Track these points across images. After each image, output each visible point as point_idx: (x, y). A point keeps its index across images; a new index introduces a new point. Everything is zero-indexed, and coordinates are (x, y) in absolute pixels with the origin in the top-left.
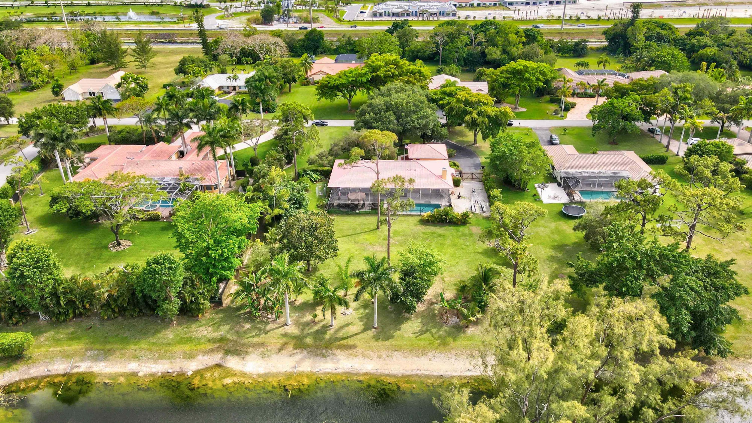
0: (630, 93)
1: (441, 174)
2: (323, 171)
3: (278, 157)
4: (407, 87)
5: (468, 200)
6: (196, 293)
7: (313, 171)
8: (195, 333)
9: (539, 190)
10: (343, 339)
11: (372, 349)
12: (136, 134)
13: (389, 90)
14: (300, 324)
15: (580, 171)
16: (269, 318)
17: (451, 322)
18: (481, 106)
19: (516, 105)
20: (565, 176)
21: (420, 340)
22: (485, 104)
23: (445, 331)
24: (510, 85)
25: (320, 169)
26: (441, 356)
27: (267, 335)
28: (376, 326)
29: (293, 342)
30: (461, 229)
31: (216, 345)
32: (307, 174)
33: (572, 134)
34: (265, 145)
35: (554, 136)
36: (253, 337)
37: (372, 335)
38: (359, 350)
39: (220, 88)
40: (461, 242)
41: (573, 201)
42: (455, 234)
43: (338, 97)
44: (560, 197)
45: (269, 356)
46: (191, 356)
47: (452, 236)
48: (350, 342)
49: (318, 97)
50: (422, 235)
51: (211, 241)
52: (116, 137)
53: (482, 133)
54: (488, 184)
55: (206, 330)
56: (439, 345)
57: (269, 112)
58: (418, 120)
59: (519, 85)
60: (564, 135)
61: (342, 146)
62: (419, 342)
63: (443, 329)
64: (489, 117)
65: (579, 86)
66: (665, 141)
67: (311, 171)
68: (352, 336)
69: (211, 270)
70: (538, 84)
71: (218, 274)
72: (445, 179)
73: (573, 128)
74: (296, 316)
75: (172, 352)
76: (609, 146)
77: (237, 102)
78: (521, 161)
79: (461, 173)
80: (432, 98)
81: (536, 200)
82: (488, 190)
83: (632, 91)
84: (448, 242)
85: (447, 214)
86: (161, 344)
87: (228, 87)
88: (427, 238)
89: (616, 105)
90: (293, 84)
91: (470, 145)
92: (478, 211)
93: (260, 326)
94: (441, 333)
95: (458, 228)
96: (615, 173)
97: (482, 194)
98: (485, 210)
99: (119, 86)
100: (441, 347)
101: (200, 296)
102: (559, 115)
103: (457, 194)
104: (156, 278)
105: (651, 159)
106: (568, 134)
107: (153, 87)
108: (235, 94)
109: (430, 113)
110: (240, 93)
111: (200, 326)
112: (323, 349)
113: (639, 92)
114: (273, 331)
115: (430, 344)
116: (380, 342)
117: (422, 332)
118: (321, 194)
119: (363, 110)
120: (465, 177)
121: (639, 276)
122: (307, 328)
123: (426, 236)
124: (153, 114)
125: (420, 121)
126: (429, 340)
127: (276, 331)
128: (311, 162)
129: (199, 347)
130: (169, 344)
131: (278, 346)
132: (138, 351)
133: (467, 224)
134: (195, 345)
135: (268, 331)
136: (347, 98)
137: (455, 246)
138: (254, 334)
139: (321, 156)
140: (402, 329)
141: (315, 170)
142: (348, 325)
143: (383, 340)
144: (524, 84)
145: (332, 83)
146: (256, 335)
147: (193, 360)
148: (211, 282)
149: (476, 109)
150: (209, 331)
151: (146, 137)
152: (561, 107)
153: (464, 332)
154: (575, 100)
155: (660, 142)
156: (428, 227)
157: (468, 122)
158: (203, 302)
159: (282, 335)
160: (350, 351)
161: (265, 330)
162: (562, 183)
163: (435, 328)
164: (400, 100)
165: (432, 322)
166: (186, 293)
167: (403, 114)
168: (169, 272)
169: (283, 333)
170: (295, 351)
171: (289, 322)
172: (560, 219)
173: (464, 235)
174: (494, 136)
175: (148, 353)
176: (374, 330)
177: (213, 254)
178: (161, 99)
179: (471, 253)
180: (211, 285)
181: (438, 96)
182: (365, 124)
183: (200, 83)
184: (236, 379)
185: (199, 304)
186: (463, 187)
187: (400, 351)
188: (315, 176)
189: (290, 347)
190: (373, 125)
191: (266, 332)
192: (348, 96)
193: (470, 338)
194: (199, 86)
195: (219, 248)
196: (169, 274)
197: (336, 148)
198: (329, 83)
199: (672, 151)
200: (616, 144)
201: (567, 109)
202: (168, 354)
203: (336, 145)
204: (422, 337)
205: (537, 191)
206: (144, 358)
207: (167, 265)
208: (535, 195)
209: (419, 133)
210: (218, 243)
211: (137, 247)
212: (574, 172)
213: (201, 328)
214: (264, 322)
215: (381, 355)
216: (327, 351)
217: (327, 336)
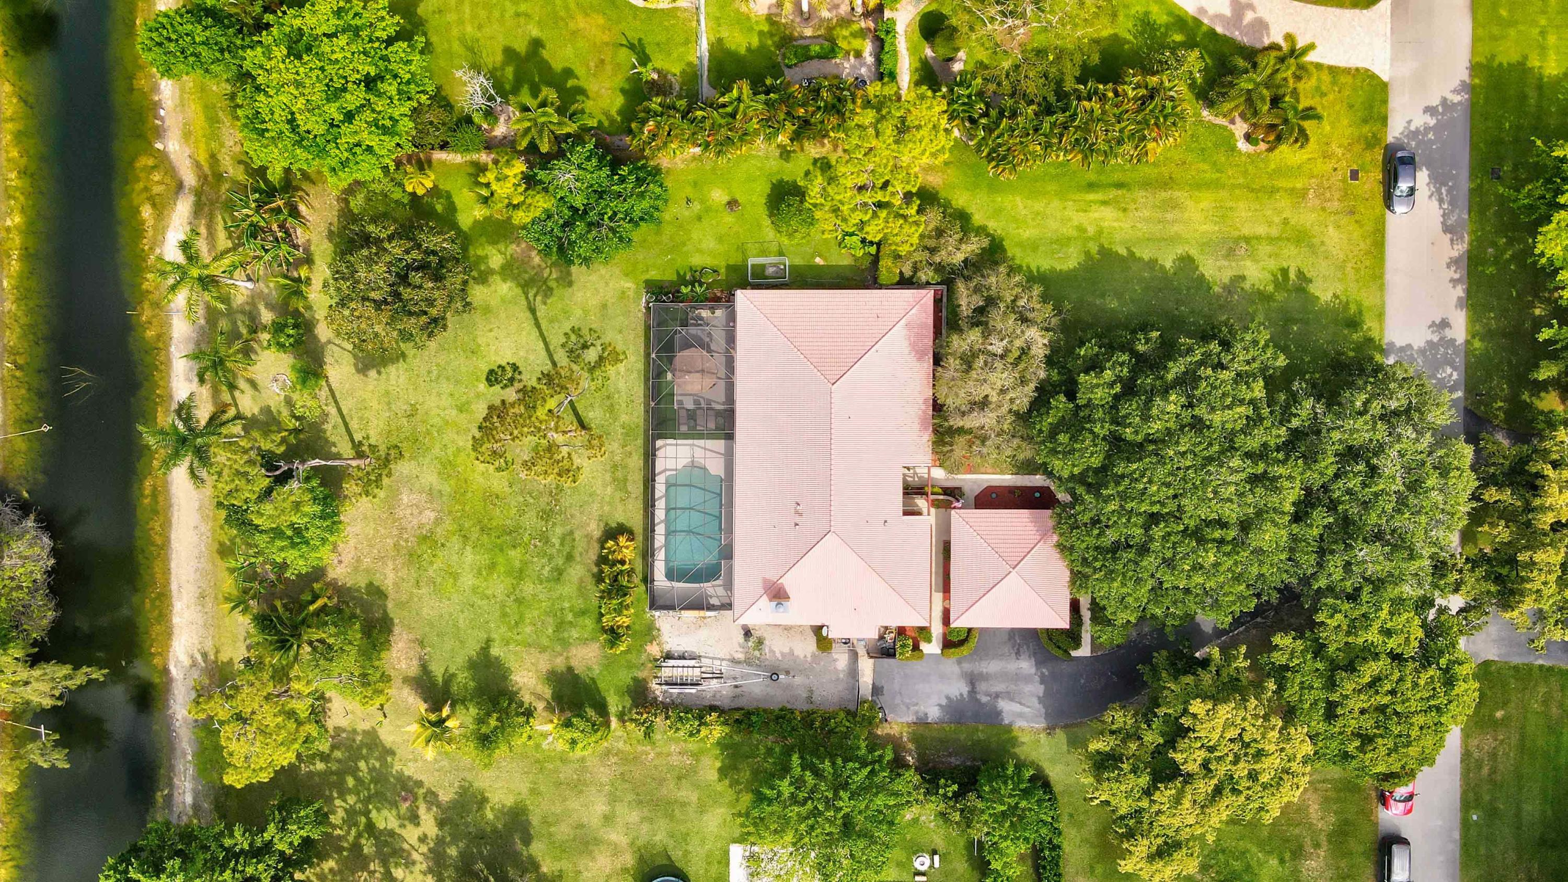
14: (254, 303)
36: (227, 228)
42: (567, 605)
46: (187, 135)
50: (560, 531)
122: (246, 320)
123: (556, 540)
129: (201, 143)
134: (204, 135)
147: (183, 140)
184: (150, 222)
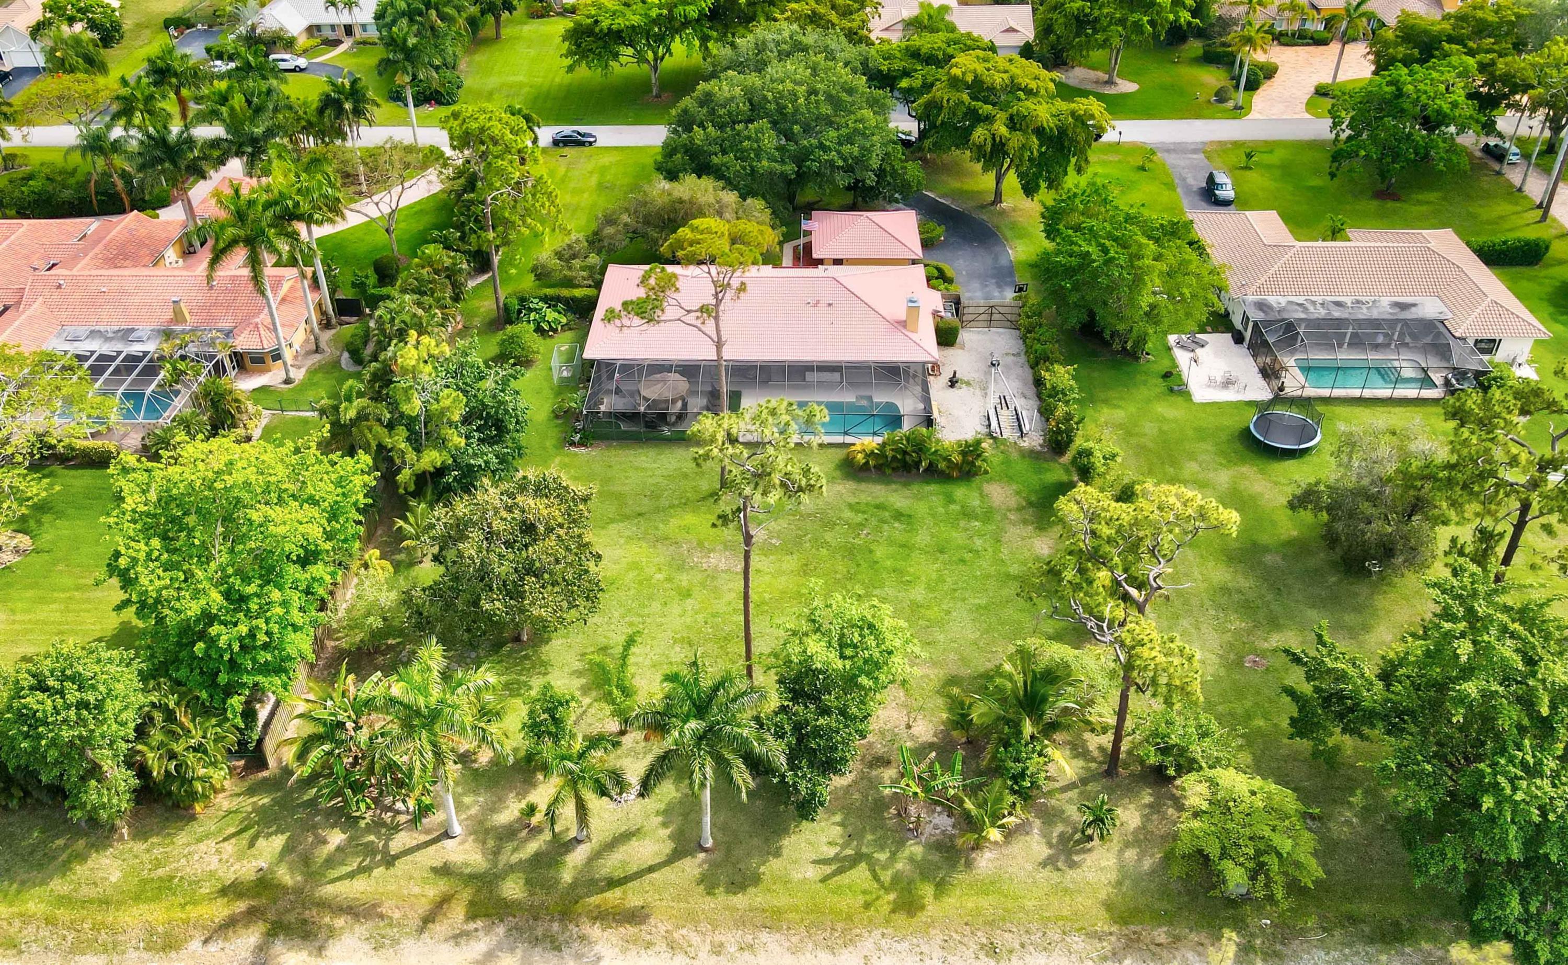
0: (1446, 46)
1: (903, 317)
2: (574, 299)
3: (448, 262)
4: (811, 37)
5: (978, 392)
6: (178, 748)
7: (545, 299)
8: (183, 861)
9: (1182, 357)
10: (612, 883)
11: (696, 923)
12: (72, 181)
13: (761, 47)
14: (487, 831)
15: (1300, 300)
16: (398, 812)
17: (928, 829)
18: (1019, 99)
19: (1111, 76)
20: (1255, 315)
21: (838, 891)
22: (1029, 92)
23: (911, 859)
24: (1096, 20)
25: (565, 293)
26: (899, 947)
27: (392, 871)
28: (709, 843)
29: (466, 895)
30: (960, 492)
31: (241, 906)
32: (531, 310)
33: (1269, 167)
34: (417, 210)
35: (1221, 178)
36: (351, 875)
37: (697, 872)
38: (659, 925)
39: (313, 30)
40: (958, 537)
41: (1279, 398)
42: (941, 510)
43: (623, 59)
44: (1243, 380)
45: (395, 942)
46: (170, 945)
47: (933, 516)
48: (633, 895)
49: (568, 61)
50: (847, 514)
51: (216, 597)
52: (17, 194)
53: (1021, 176)
54: (1038, 346)
55: (218, 852)
56: (893, 911)
57: (440, 103)
58: (840, 144)
59: (1122, 22)
60: (1247, 168)
61: (626, 225)
62: (836, 898)
63: (907, 853)
64: (1040, 132)
65: (1287, 14)
66: (1536, 187)
67: (541, 299)
68: (639, 875)
69: (223, 678)
70: (1177, 19)
71: (244, 685)
72: (915, 331)
73: (1270, 146)
74: (475, 802)
75: (112, 930)
76: (1374, 204)
77: (339, 89)
78: (1138, 281)
79: (957, 302)
80: (880, 71)
81: (1171, 390)
82: (1037, 364)
83: (1451, 40)
84: (922, 538)
85: (919, 446)
86: (85, 903)
87: (333, 27)
88: (861, 525)
89: (1409, 88)
90: (505, 15)
91: (983, 207)
92: (1009, 433)
93: (372, 838)
94: (899, 866)
95: (948, 488)
96: (1404, 307)
97: (1020, 371)
98: (1026, 428)
99: (37, 30)
100: (900, 918)
101: (191, 758)
102: (1231, 104)
103: (947, 374)
104: (40, 737)
105: (1501, 252)
106: (1257, 164)
107: (139, 26)
108: (351, 48)
109: (873, 123)
110: (364, 43)
111: (199, 840)
112: (551, 921)
113: (1471, 44)
114: (409, 858)
115: (867, 906)
116: (722, 898)
117: (844, 864)
118: (565, 374)
119: (685, 111)
120: (971, 317)
121: (1539, 763)
122: (509, 846)
123: (860, 518)
124: (109, 127)
125: (846, 149)
126: (864, 892)
127: (419, 856)
128: (541, 274)
129: (193, 912)
130: (107, 903)
131: (423, 907)
132: (17, 923)
133: (976, 474)
134: (183, 906)
135: (397, 857)
136: (647, 61)
137: (942, 552)
138: (355, 865)
139: (567, 255)
140: (785, 852)
141: (552, 299)
142: (625, 837)
143: (728, 892)
144: (1136, 16)
145: (605, 24)
146: (362, 870)
147: (173, 954)
148: (225, 710)
149: (1004, 107)
150: (225, 857)
151: (97, 193)
152: (1238, 79)
153: (969, 864)
154: (1278, 55)
155: (1520, 190)
156: (863, 486)
157: (980, 147)
158: (201, 772)
159: (435, 870)
160: (631, 930)
161: (386, 851)
162: (1248, 335)
163: (882, 848)
164: (789, 86)
165: (874, 831)
166: (152, 749)
167: (796, 128)
168: (78, 715)
169: (438, 863)
170: (472, 926)
171: (457, 829)
172: (1243, 460)
173: (967, 514)
174: (1053, 184)
175: (44, 932)
176: (702, 856)
177: (223, 635)
178: (132, 83)
179: (988, 576)
180: (228, 719)
181: (897, 65)
182: (692, 158)
183: (255, 19)
185: (190, 782)
186: (963, 347)
187: (779, 930)
188: (551, 315)
189: (457, 912)
190: (715, 160)
191: (390, 861)
192: (650, 55)
193: (988, 887)
194: (253, 28)
195: (241, 615)
196: (82, 722)
197: (610, 230)
198: (596, 22)
199: (1555, 220)
200: (1395, 197)
201: (1252, 86)
202: (103, 936)
203: (610, 220)
204: (845, 879)
205: (1173, 360)
206: (34, 947)
207: (73, 696)
208: (1167, 375)
209: (842, 180)
210: (237, 600)
211: (46, 556)
212: (1283, 301)
213: (202, 847)
214: (384, 824)
215: (721, 945)
216: (565, 928)
217: (567, 876)
